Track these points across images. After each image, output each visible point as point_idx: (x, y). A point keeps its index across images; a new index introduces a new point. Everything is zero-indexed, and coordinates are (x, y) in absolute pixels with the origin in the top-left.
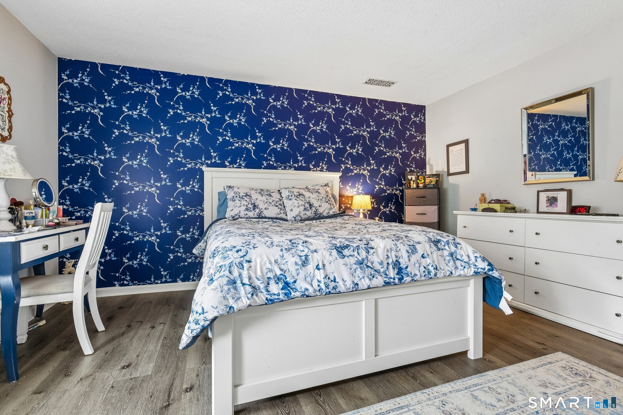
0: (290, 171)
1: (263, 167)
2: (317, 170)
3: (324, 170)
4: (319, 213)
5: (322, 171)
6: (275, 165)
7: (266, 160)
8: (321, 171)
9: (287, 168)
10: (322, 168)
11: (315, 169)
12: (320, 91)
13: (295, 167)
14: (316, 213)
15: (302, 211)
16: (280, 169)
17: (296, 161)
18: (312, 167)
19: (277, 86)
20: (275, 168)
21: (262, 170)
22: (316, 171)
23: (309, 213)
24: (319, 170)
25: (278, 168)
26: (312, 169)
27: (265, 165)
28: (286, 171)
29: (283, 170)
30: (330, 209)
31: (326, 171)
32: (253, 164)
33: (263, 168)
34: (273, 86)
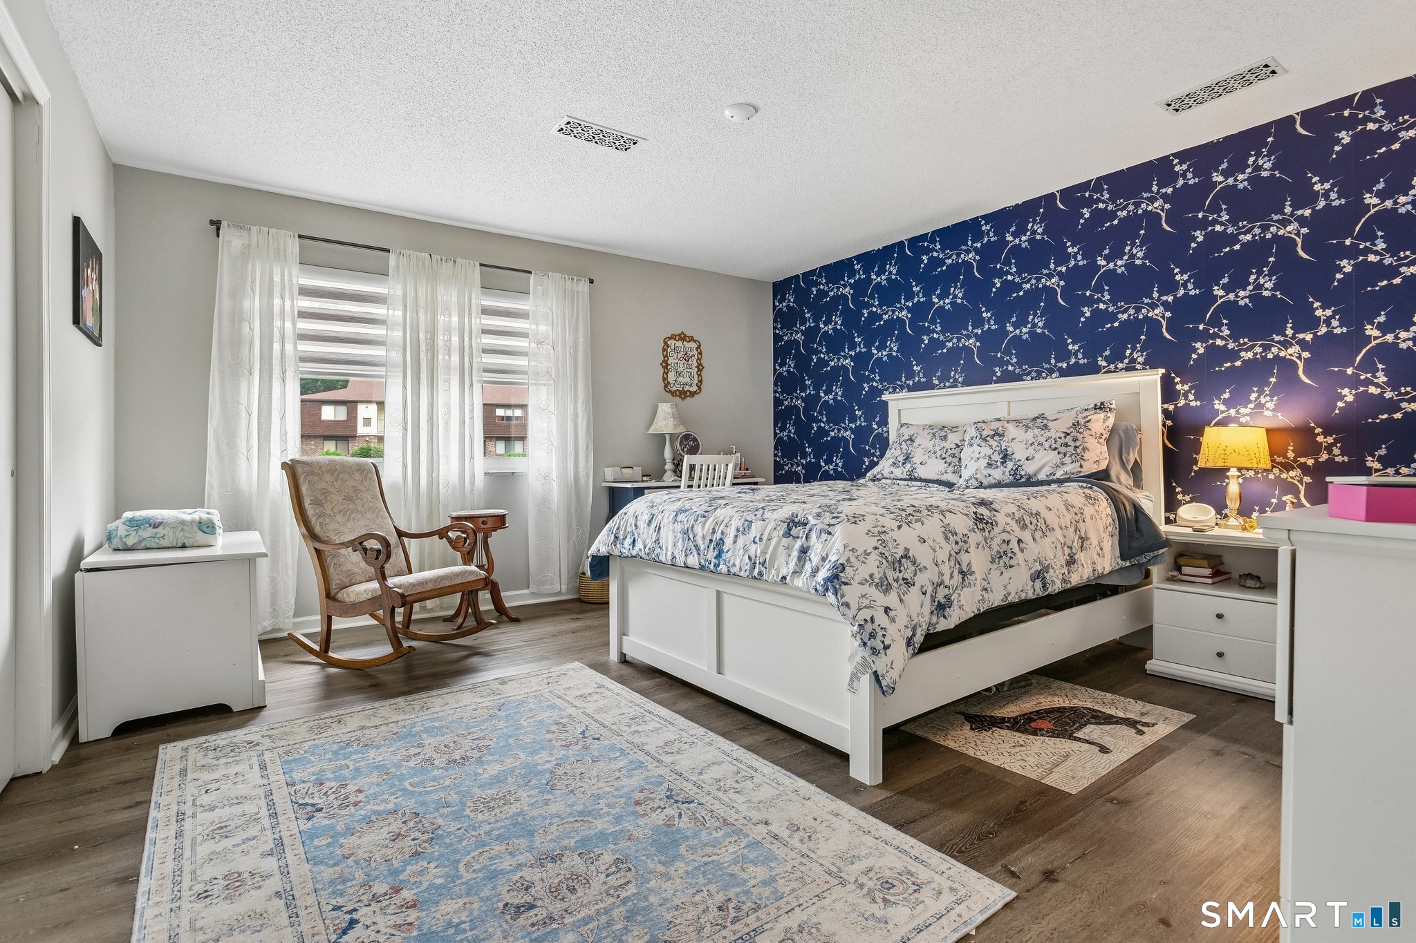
0: (1049, 380)
1: (994, 378)
2: (1116, 368)
3: (1138, 366)
4: (1023, 473)
5: (1133, 369)
6: (1017, 371)
7: (1001, 363)
8: (1130, 368)
9: (1044, 375)
10: (1133, 361)
11: (1112, 367)
12: (1124, 168)
13: (1060, 369)
14: (1014, 473)
15: (982, 468)
16: (1029, 378)
17: (1064, 355)
18: (1104, 364)
19: (1020, 202)
20: (1019, 378)
21: (993, 385)
22: (1114, 372)
23: (998, 474)
24: (1123, 369)
25: (1025, 377)
26: (1104, 367)
27: (999, 374)
28: (1041, 381)
29: (1034, 381)
30: (1058, 466)
31: (1144, 369)
32: (978, 377)
33: (996, 382)
34: (1013, 207)
